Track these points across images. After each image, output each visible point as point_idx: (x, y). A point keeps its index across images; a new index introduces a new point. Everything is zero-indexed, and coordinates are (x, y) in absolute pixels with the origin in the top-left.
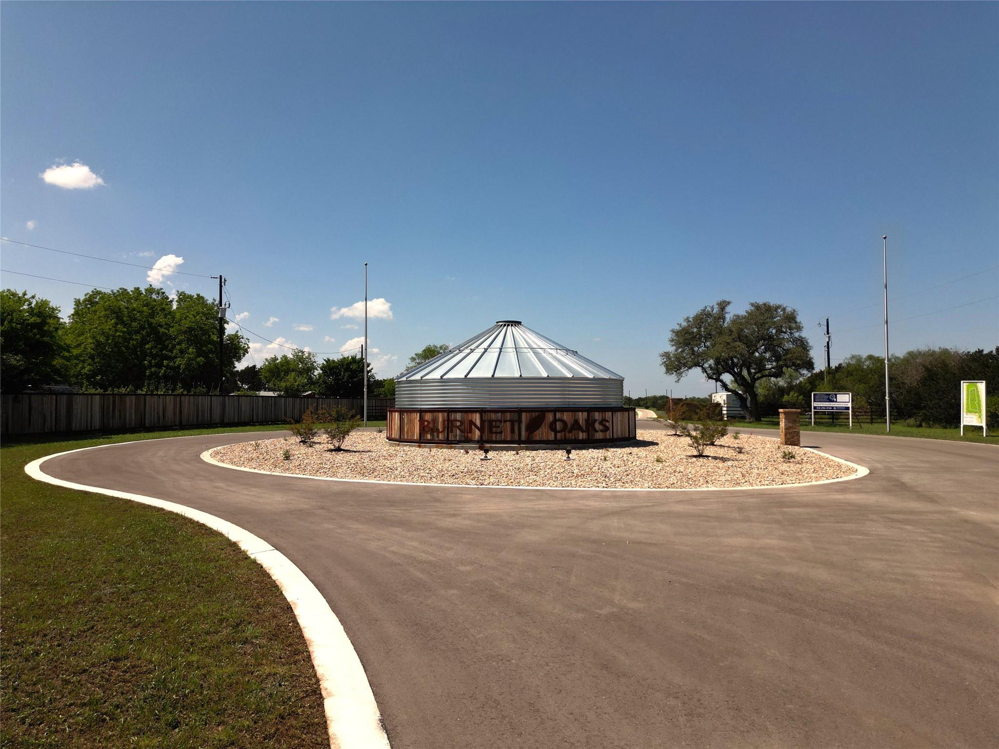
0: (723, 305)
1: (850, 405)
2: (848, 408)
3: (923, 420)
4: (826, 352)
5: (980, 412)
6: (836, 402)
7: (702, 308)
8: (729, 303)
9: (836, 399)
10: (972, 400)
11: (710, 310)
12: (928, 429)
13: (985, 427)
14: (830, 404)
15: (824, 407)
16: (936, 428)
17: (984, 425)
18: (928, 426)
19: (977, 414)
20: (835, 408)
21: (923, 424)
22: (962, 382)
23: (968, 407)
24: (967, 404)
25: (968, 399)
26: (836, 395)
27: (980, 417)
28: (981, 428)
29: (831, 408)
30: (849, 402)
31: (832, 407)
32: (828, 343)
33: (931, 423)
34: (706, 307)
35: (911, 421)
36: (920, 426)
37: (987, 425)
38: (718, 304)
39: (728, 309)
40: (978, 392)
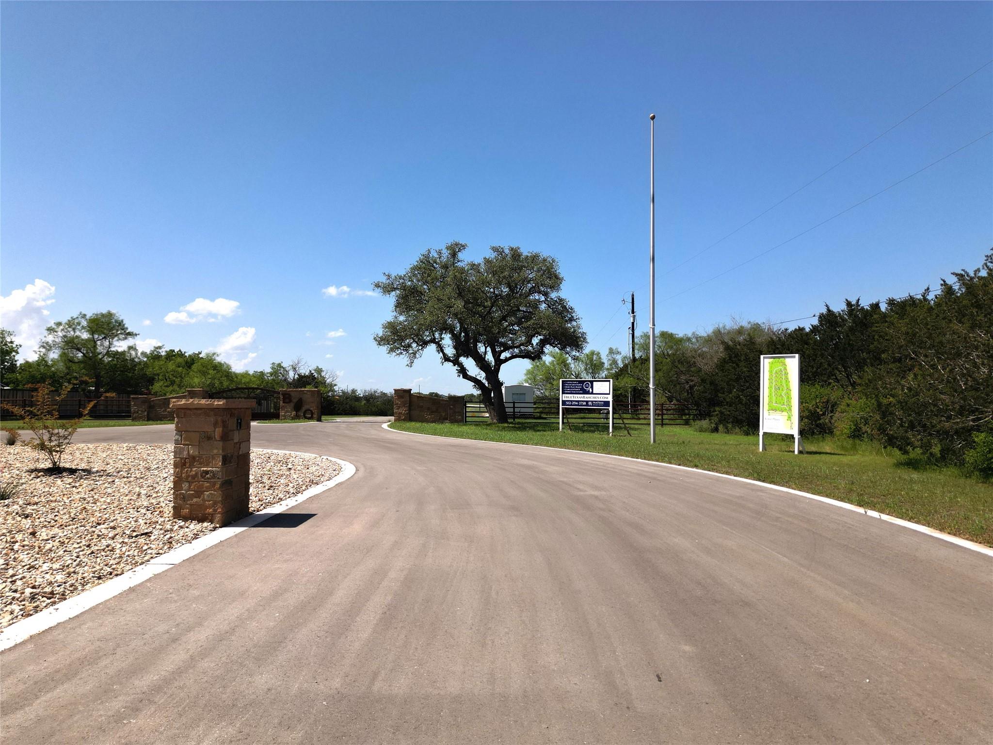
0: (455, 250)
1: (610, 398)
2: (607, 404)
3: (720, 421)
4: (631, 335)
5: (790, 410)
6: (592, 393)
7: (425, 252)
8: (464, 247)
9: (592, 389)
10: (778, 388)
11: (436, 255)
12: (725, 435)
13: (797, 436)
14: (584, 397)
15: (576, 401)
16: (736, 434)
17: (795, 432)
18: (726, 430)
19: (785, 413)
20: (590, 403)
21: (721, 427)
22: (762, 357)
23: (770, 402)
24: (770, 396)
25: (770, 388)
26: (592, 382)
27: (789, 418)
28: (792, 437)
29: (585, 403)
30: (609, 394)
31: (587, 402)
32: (633, 323)
33: (730, 426)
34: (429, 251)
35: (705, 423)
36: (716, 430)
37: (801, 432)
38: (447, 248)
39: (460, 256)
40: (786, 374)
